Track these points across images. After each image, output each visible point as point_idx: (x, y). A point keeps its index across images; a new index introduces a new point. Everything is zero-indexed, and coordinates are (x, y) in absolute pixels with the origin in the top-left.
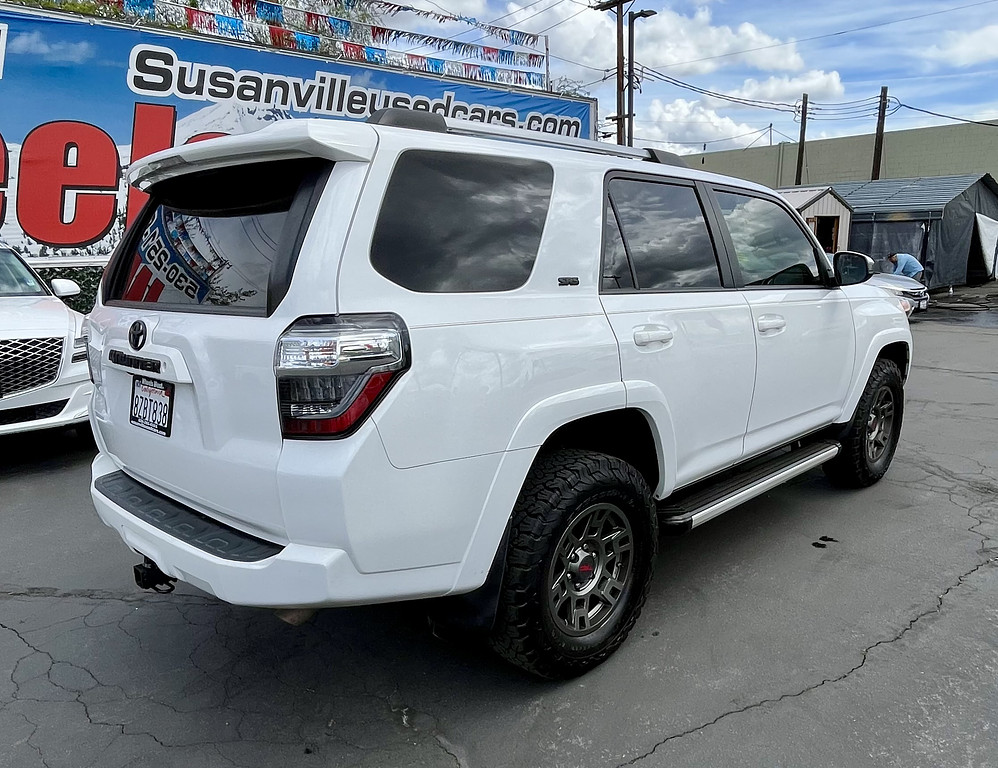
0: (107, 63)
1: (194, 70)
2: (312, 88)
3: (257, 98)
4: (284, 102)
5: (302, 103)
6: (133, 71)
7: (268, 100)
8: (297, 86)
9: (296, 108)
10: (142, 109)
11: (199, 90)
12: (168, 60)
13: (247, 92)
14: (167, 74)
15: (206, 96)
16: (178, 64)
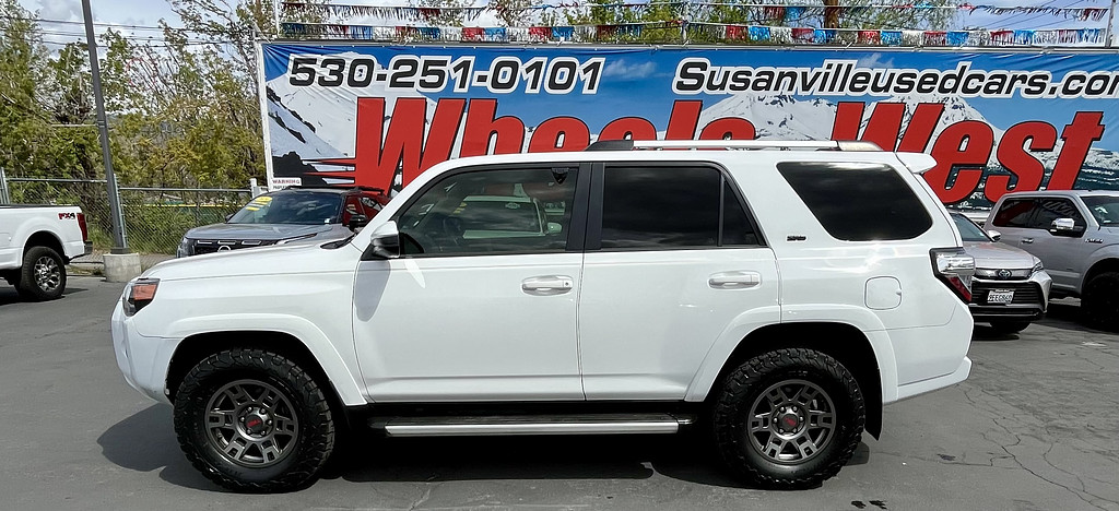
0: (661, 75)
1: (720, 71)
2: (818, 74)
3: (767, 88)
4: (791, 89)
5: (806, 87)
6: (678, 78)
7: (776, 88)
8: (805, 75)
9: (801, 93)
10: (679, 104)
11: (722, 87)
12: (703, 66)
13: (760, 84)
14: (700, 78)
15: (727, 90)
16: (710, 68)
